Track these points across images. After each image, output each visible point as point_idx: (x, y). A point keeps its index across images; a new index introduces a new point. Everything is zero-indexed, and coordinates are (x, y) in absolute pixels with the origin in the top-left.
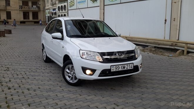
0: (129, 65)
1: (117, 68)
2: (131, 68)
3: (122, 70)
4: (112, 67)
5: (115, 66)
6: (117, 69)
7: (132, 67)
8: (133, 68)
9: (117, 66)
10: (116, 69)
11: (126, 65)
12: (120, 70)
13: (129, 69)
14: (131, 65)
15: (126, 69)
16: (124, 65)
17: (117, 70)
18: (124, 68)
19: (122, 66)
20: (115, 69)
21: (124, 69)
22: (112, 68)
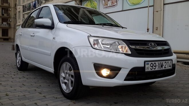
0: (167, 62)
1: (152, 66)
2: (169, 68)
3: (159, 69)
4: (146, 63)
5: (150, 63)
6: (154, 67)
7: (170, 66)
8: (171, 68)
9: (153, 63)
10: (152, 68)
11: (164, 62)
12: (157, 69)
13: (167, 68)
14: (169, 62)
15: (164, 68)
16: (162, 62)
17: (153, 70)
18: (162, 66)
19: (159, 62)
20: (150, 67)
21: (162, 69)
22: (146, 66)
